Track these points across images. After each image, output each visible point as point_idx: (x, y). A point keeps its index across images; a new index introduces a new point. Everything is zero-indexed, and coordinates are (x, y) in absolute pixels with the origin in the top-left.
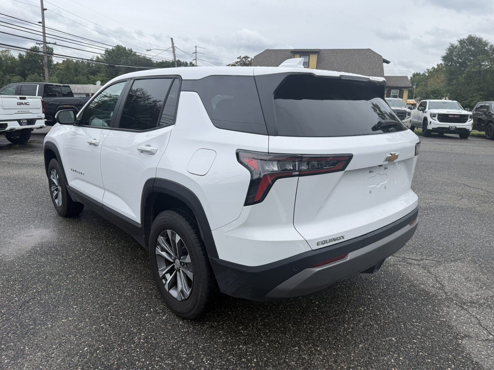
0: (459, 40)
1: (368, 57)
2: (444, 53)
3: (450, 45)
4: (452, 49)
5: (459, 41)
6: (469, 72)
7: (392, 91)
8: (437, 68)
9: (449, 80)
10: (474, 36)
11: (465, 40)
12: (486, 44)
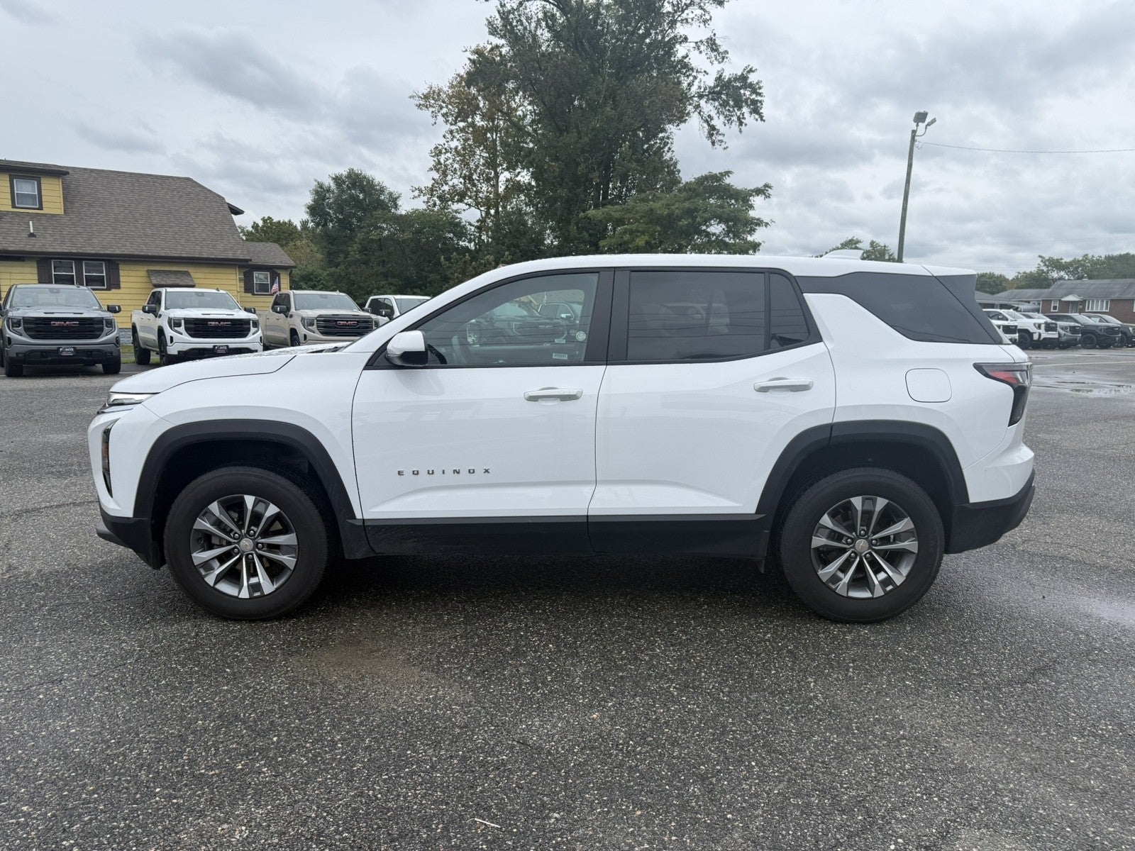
0: (334, 176)
1: (192, 196)
2: (309, 199)
3: (316, 183)
4: (321, 193)
5: (333, 179)
6: (363, 239)
7: (256, 274)
8: (263, 226)
9: (329, 254)
10: (360, 172)
11: (343, 177)
12: (382, 190)
